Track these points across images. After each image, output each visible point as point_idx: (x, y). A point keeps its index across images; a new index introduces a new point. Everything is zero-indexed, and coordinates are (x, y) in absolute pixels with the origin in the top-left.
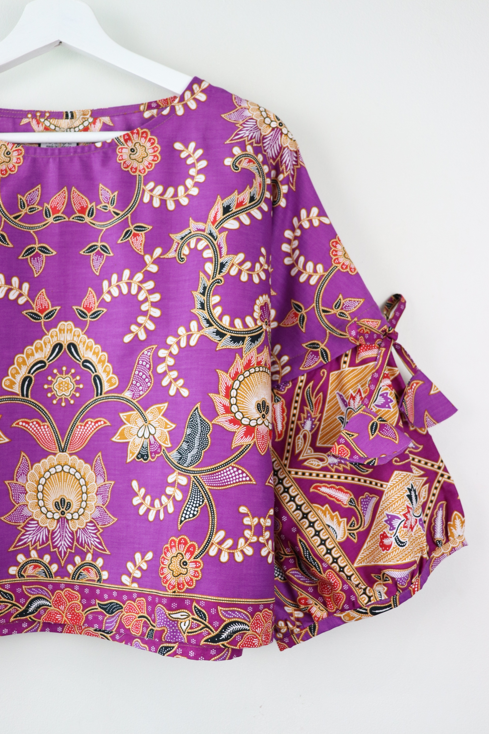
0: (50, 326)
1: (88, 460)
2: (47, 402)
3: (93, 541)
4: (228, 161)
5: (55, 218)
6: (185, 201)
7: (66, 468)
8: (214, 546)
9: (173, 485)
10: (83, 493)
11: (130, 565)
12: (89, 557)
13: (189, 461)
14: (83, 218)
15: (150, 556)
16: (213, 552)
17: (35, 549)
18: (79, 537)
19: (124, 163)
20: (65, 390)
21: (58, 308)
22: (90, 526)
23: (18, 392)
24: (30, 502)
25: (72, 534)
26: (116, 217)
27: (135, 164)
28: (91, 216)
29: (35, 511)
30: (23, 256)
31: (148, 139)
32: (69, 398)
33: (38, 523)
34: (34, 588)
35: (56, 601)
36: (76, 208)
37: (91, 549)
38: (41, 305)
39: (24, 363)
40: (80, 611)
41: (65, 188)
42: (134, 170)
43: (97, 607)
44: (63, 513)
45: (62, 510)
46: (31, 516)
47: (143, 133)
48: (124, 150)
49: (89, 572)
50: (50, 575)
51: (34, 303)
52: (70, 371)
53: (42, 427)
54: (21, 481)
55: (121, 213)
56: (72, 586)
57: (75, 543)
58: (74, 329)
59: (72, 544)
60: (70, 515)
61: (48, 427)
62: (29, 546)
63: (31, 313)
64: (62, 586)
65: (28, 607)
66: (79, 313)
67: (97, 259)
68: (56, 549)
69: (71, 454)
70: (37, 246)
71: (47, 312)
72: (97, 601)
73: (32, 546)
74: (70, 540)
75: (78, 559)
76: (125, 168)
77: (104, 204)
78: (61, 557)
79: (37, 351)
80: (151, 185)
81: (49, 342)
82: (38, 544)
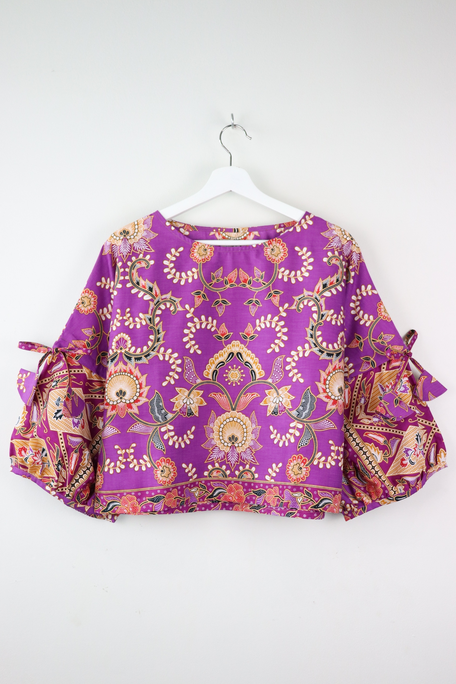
0: (227, 343)
1: (248, 415)
2: (225, 384)
3: (250, 458)
4: (325, 260)
5: (230, 285)
6: (301, 279)
7: (235, 419)
8: (316, 460)
9: (294, 428)
10: (244, 433)
11: (270, 470)
12: (247, 467)
13: (303, 416)
14: (245, 285)
15: (280, 465)
16: (315, 463)
17: (218, 462)
18: (242, 456)
19: (268, 256)
20: (235, 377)
21: (232, 333)
22: (248, 450)
23: (211, 378)
24: (215, 437)
25: (238, 454)
26: (264, 286)
27: (274, 257)
28: (250, 284)
29: (218, 442)
30: (214, 306)
31: (281, 244)
32: (237, 382)
33: (219, 449)
34: (217, 483)
35: (229, 490)
36: (242, 279)
37: (248, 462)
38: (223, 332)
39: (214, 363)
40: (243, 495)
41: (236, 269)
42: (273, 260)
43: (252, 492)
44: (233, 443)
45: (232, 441)
46: (215, 445)
47: (278, 241)
48: (268, 250)
49: (247, 474)
50: (226, 476)
51: (219, 331)
52: (238, 367)
53: (222, 397)
54: (211, 426)
55: (267, 284)
56: (238, 482)
57: (240, 459)
58: (240, 345)
59: (238, 460)
60: (237, 444)
61: (225, 397)
62: (214, 460)
63: (217, 336)
64: (233, 482)
65: (213, 493)
66: (243, 337)
67: (253, 308)
68: (229, 463)
69: (238, 412)
70: (220, 300)
71: (225, 335)
72: (252, 490)
73: (216, 461)
74: (237, 458)
75: (241, 468)
76: (269, 259)
77: (257, 278)
78: (232, 466)
79: (220, 357)
80: (283, 269)
81: (227, 352)
82: (219, 459)
